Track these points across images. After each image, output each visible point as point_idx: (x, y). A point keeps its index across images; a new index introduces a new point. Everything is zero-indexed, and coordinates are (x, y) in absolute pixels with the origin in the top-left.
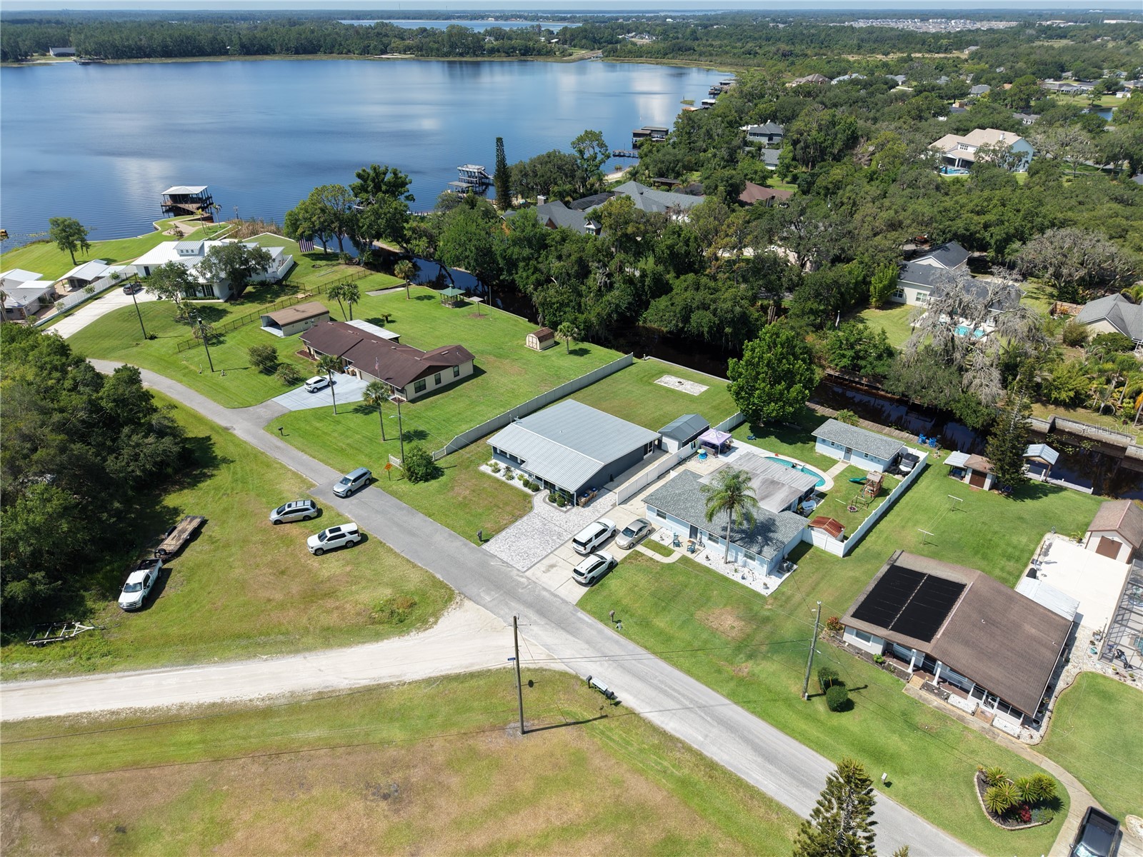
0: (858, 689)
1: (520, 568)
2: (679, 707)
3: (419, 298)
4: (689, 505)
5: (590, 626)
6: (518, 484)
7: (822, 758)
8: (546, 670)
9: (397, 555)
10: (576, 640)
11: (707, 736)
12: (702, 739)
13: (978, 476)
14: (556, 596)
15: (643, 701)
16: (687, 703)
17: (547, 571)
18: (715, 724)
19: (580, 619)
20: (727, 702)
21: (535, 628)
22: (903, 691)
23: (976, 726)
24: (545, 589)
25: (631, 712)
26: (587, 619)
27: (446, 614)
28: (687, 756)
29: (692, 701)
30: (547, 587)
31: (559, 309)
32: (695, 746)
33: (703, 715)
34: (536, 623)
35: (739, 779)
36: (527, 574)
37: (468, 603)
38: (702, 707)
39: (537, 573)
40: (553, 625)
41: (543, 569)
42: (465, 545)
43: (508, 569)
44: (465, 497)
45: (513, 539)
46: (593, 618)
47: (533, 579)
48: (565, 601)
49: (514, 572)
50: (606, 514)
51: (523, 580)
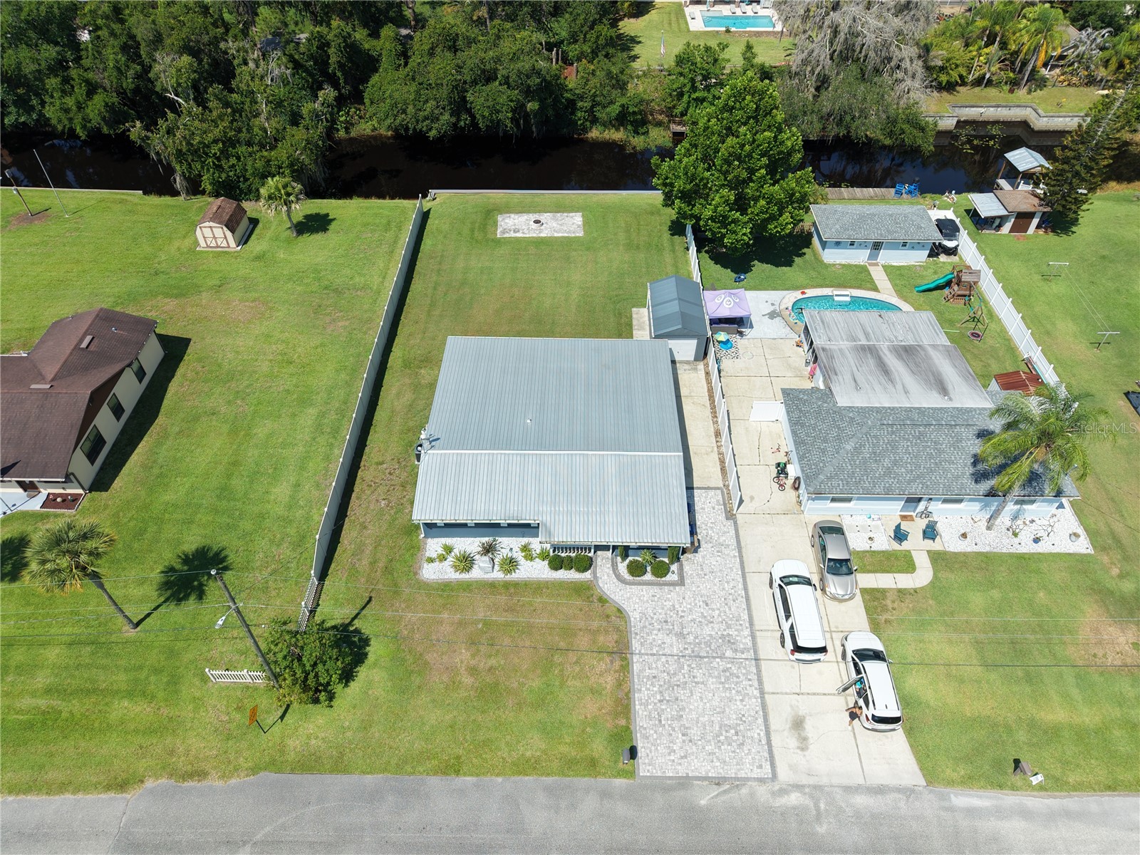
1: (757, 773)
4: (887, 462)
5: (1000, 813)
6: (537, 570)
13: (1023, 218)
14: (880, 790)
17: (803, 744)
19: (971, 812)
24: (848, 789)
26: (978, 803)
30: (845, 782)
31: (225, 154)
36: (782, 777)
39: (791, 763)
41: (793, 743)
42: (605, 794)
43: (744, 791)
44: (473, 671)
45: (670, 711)
46: (981, 792)
47: (805, 780)
48: (909, 792)
49: (762, 792)
50: (743, 544)
51: (794, 799)
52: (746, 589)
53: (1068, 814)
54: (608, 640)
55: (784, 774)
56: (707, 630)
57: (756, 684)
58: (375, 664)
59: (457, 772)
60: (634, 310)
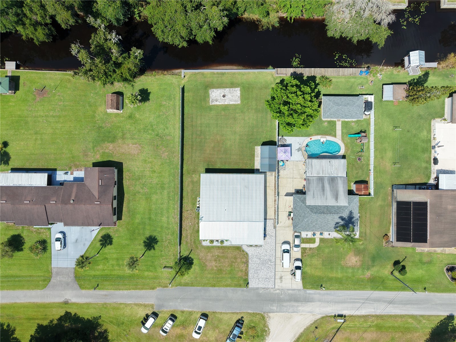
0: (404, 259)
1: (271, 287)
2: (361, 304)
4: (314, 224)
5: (315, 294)
7: (406, 292)
8: (317, 321)
9: (227, 313)
10: (316, 303)
11: (374, 308)
12: (374, 310)
14: (294, 290)
15: (350, 310)
16: (362, 301)
17: (281, 282)
18: (374, 303)
19: (309, 294)
20: (372, 292)
21: (300, 308)
22: (416, 252)
23: (439, 251)
24: (288, 290)
25: (351, 316)
26: (311, 292)
27: (268, 324)
28: (374, 318)
29: (363, 299)
30: (288, 288)
32: (374, 314)
33: (369, 302)
34: (298, 306)
35: (390, 315)
37: (271, 315)
38: (367, 299)
39: (278, 285)
40: (304, 303)
41: (279, 281)
42: (243, 291)
43: (269, 290)
44: (216, 266)
45: (256, 275)
46: (313, 290)
47: (280, 288)
48: (299, 290)
49: (272, 290)
50: (277, 236)
51: (278, 291)
52: (275, 248)
53: (327, 294)
54: (244, 260)
55: (277, 287)
56: (266, 258)
57: (274, 269)
58: (196, 265)
59: (215, 287)
60: (256, 147)
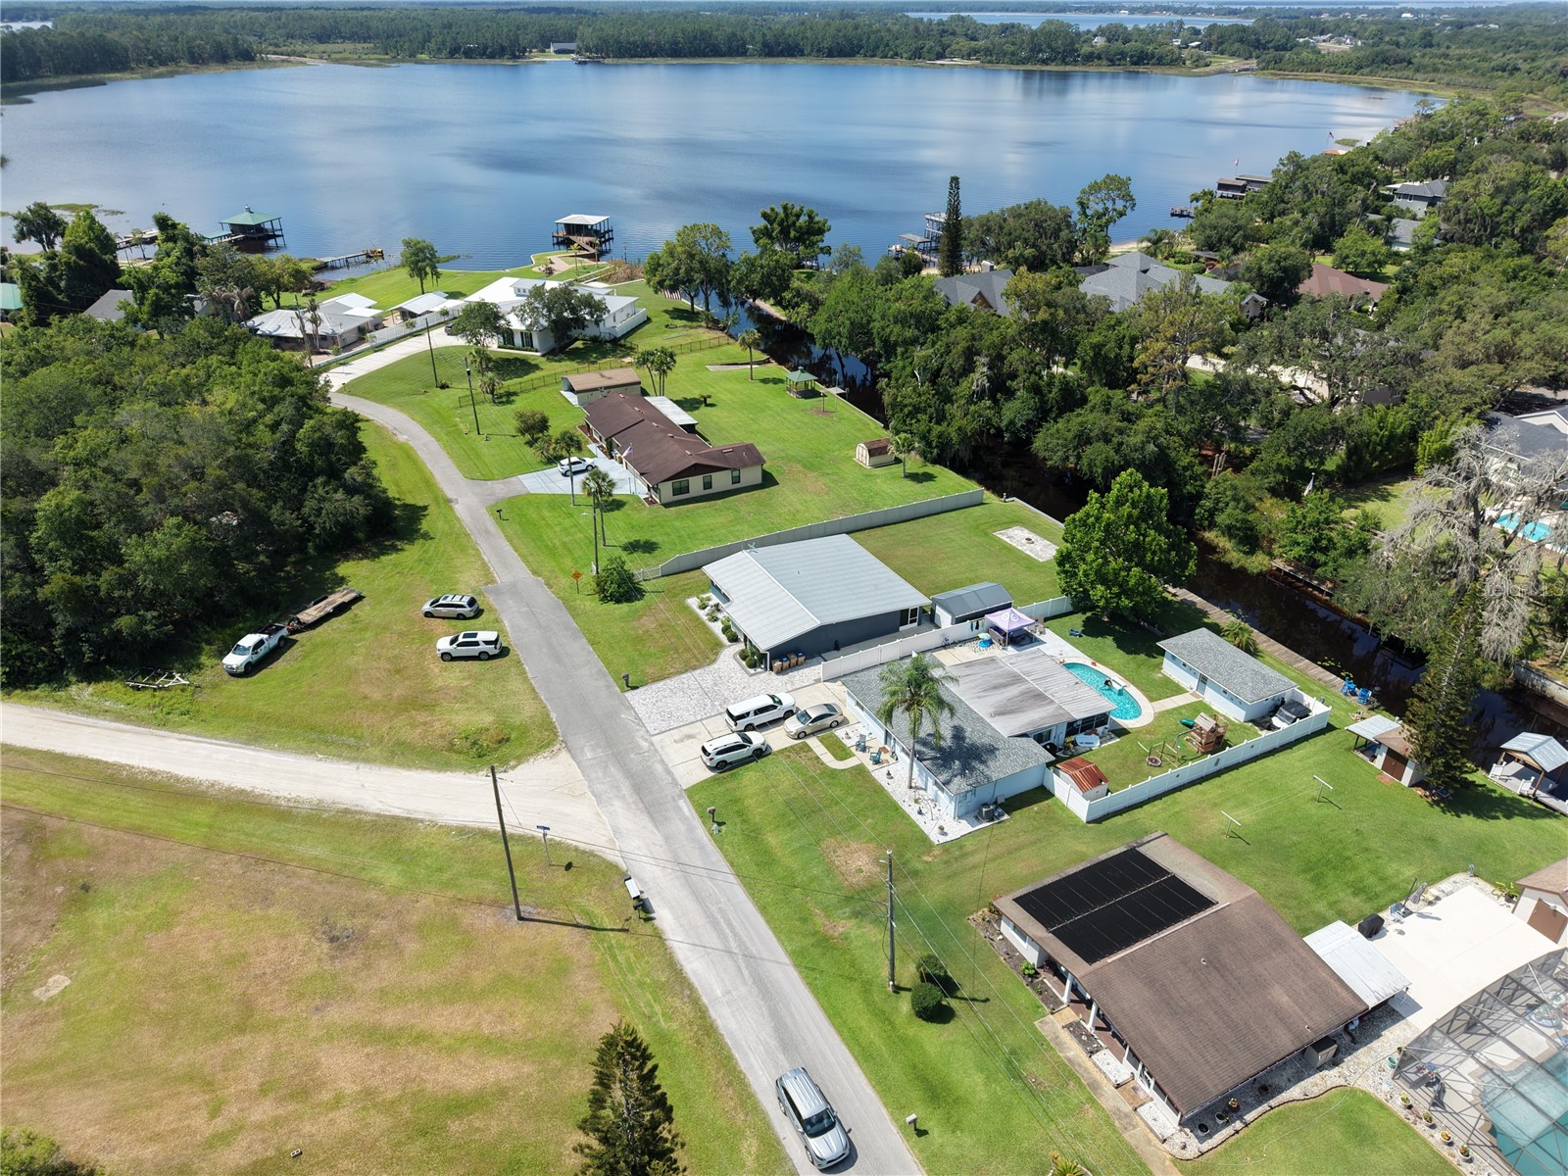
0: (974, 1000)
1: (651, 730)
2: (720, 947)
3: (765, 381)
5: (684, 819)
7: (857, 1070)
8: (596, 855)
9: (526, 679)
10: (656, 831)
11: (728, 992)
12: (720, 995)
13: (1396, 761)
14: (669, 772)
15: (682, 926)
16: (733, 945)
17: (679, 740)
18: (750, 982)
19: (678, 809)
20: (786, 960)
21: (617, 804)
22: (1036, 1023)
23: (1111, 1103)
24: (662, 761)
25: (659, 936)
26: (686, 810)
27: (532, 760)
28: (687, 1008)
29: (741, 944)
30: (666, 759)
32: (705, 1000)
33: (743, 965)
34: (623, 798)
35: (730, 1057)
36: (654, 739)
37: (564, 756)
38: (749, 957)
39: (665, 739)
40: (641, 806)
41: (677, 737)
42: (608, 687)
43: (637, 726)
44: (646, 631)
45: (667, 694)
46: (693, 811)
47: (657, 746)
48: (675, 783)
49: (641, 733)
50: (799, 689)
51: (645, 745)
53: (702, 848)
54: (694, 663)
57: (704, 717)
58: (628, 606)
59: (592, 645)
